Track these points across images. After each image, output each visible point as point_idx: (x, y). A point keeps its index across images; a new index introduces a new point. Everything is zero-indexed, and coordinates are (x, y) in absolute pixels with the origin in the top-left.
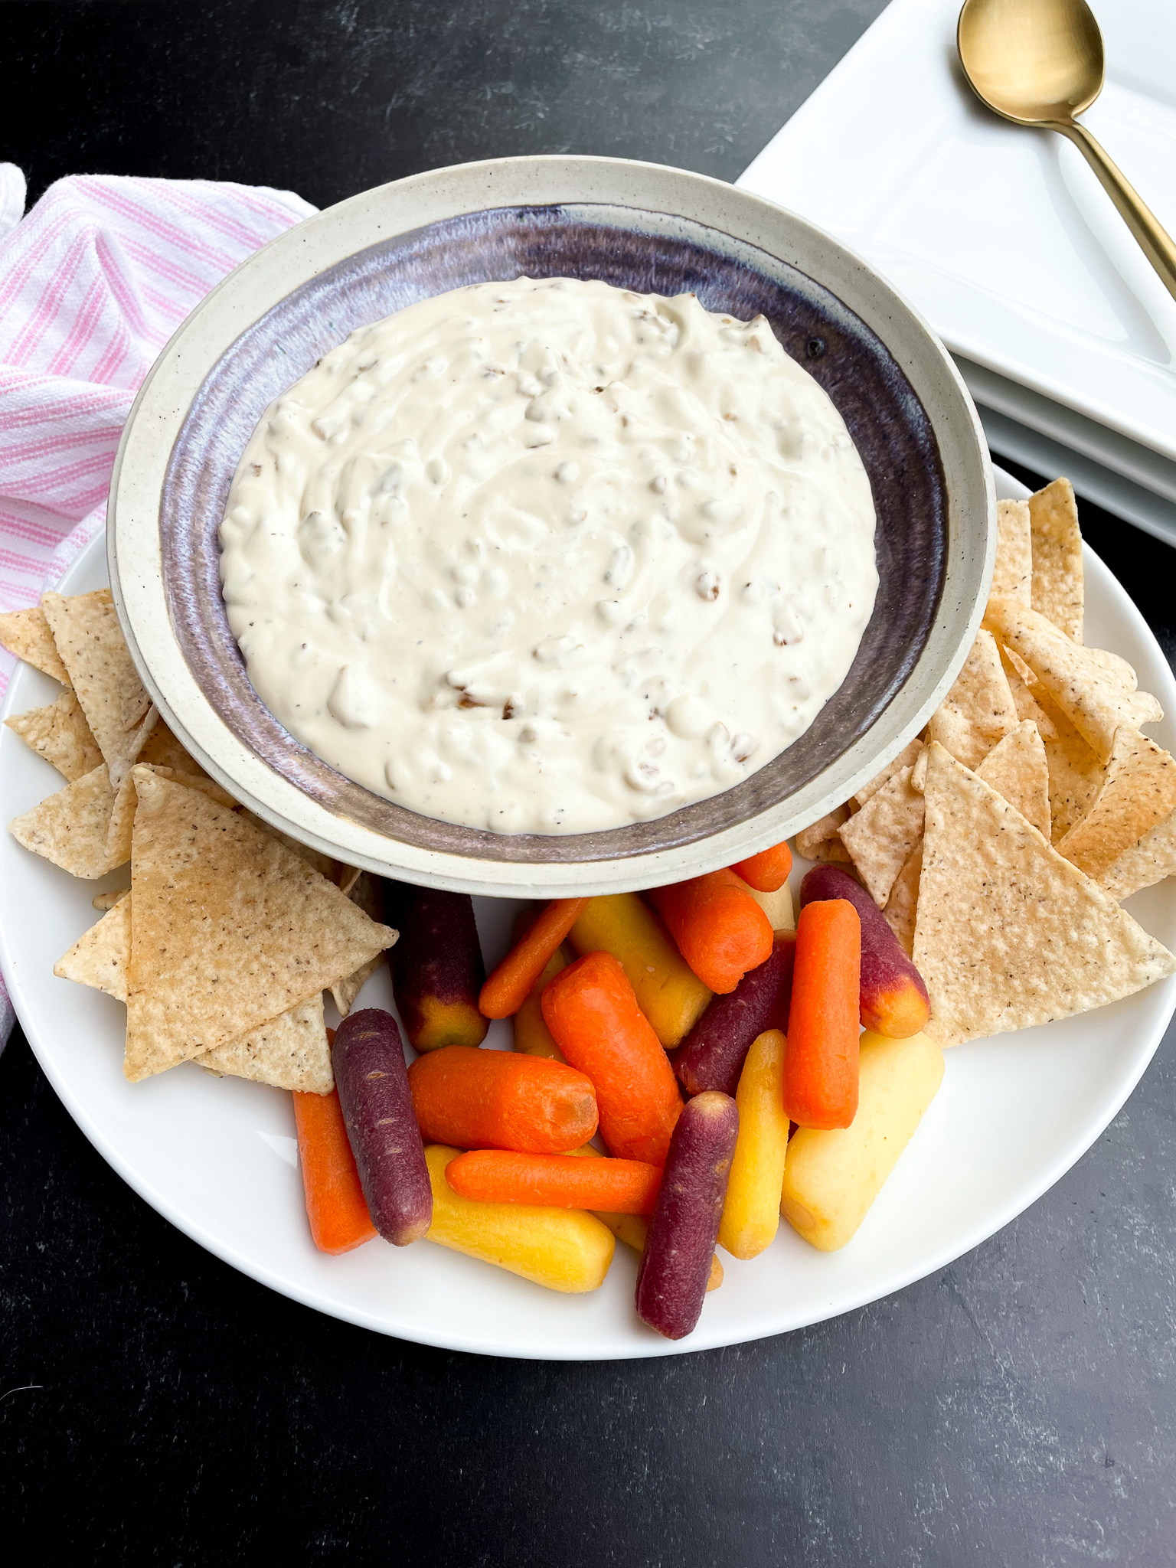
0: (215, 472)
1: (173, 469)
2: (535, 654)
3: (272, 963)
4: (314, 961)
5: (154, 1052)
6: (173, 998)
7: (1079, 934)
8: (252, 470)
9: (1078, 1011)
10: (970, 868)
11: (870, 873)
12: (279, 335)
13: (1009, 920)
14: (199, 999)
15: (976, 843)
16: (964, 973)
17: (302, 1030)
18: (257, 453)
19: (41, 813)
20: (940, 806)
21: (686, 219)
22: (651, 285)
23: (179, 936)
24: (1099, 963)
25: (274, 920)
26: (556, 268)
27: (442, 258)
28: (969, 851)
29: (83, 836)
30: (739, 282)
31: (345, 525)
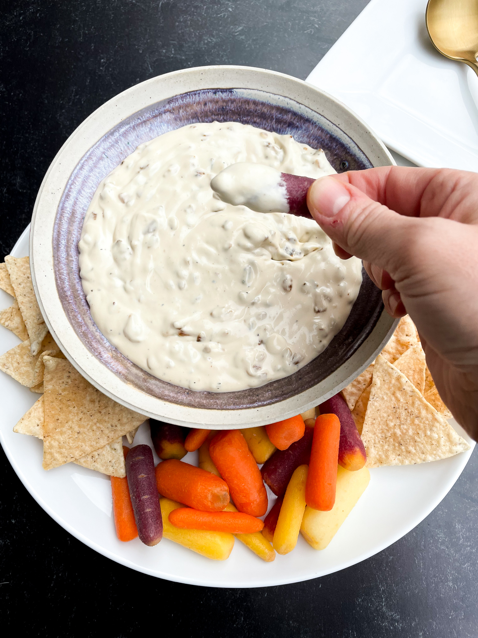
0: (77, 216)
1: (58, 217)
2: (211, 314)
3: (101, 426)
4: (119, 426)
5: (55, 460)
6: (62, 439)
7: (431, 433)
8: (93, 216)
9: (427, 462)
10: (389, 401)
11: (348, 396)
12: (105, 149)
13: (403, 423)
14: (72, 440)
15: (392, 392)
16: (382, 440)
17: (114, 452)
18: (94, 207)
19: (7, 356)
20: (379, 377)
21: (291, 99)
22: (273, 128)
23: (64, 414)
24: (437, 445)
25: (102, 409)
26: (230, 117)
27: (179, 111)
28: (389, 395)
29: (25, 367)
30: (313, 130)
31: (133, 248)
